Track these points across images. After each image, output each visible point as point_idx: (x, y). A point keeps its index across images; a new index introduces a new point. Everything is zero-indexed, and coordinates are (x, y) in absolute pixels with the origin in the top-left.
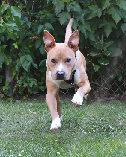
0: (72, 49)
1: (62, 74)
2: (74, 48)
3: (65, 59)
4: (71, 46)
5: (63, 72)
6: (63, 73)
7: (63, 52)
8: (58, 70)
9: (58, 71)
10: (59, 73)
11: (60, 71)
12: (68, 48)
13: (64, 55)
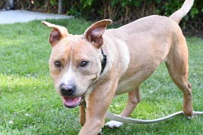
0: (93, 42)
1: (70, 90)
2: (95, 41)
3: (78, 61)
4: (90, 37)
5: (71, 85)
6: (70, 87)
7: (75, 48)
8: (63, 82)
9: (63, 84)
10: (64, 87)
11: (66, 83)
12: (85, 40)
13: (77, 53)
